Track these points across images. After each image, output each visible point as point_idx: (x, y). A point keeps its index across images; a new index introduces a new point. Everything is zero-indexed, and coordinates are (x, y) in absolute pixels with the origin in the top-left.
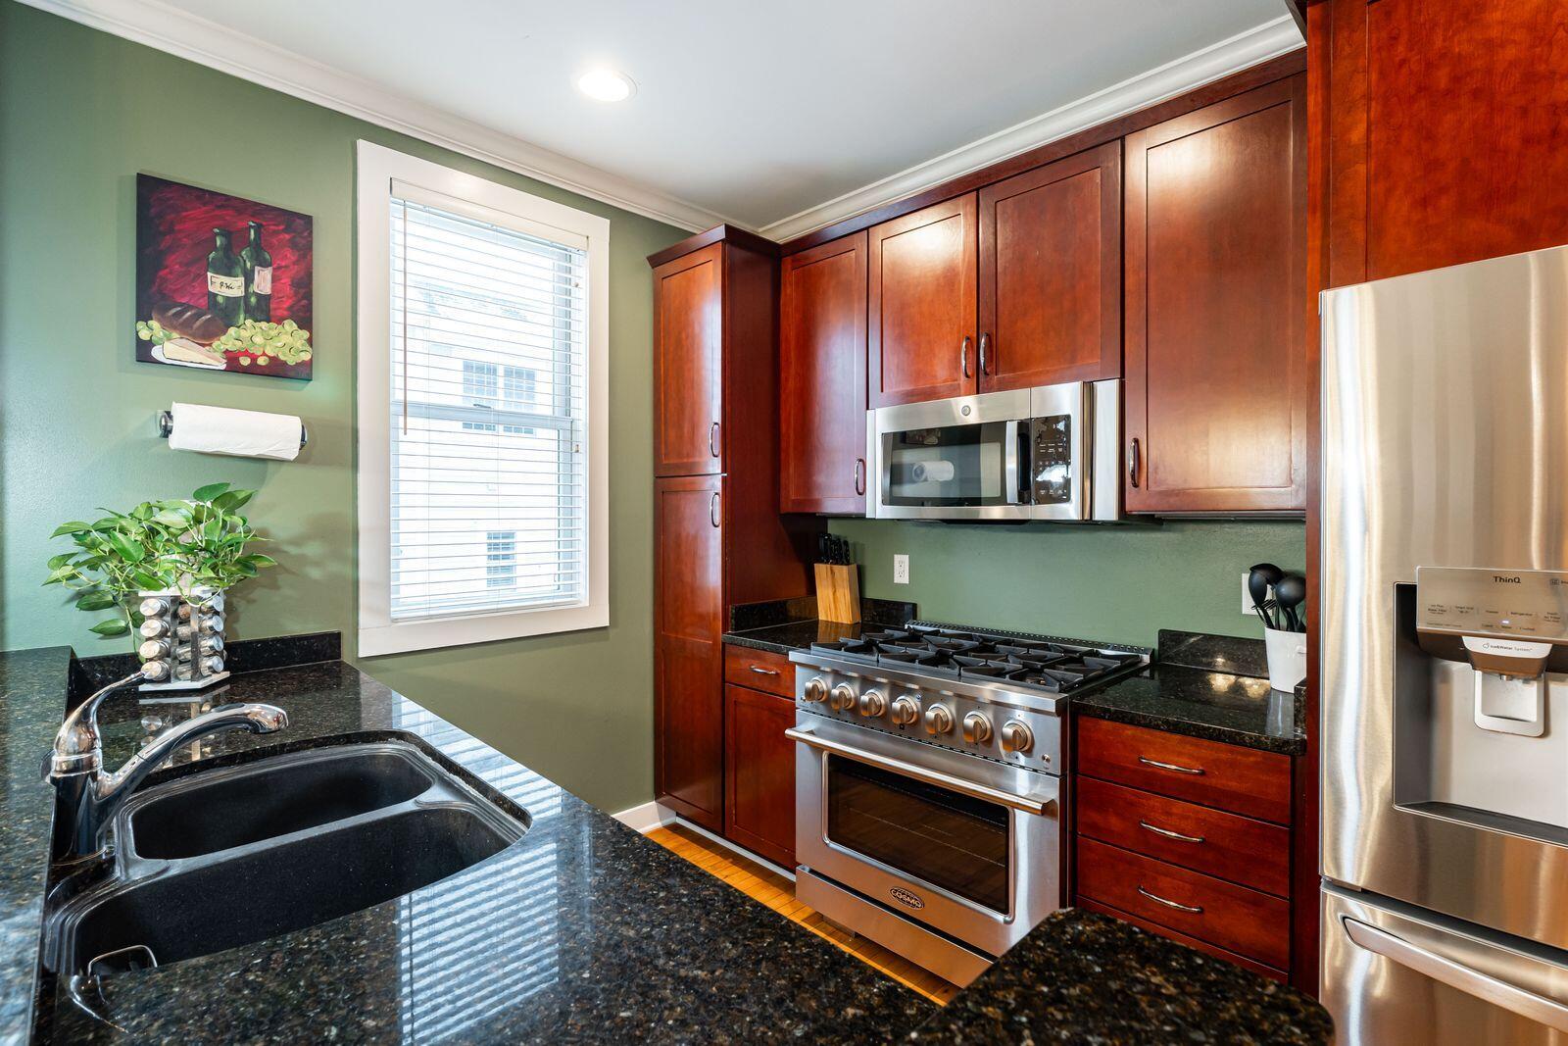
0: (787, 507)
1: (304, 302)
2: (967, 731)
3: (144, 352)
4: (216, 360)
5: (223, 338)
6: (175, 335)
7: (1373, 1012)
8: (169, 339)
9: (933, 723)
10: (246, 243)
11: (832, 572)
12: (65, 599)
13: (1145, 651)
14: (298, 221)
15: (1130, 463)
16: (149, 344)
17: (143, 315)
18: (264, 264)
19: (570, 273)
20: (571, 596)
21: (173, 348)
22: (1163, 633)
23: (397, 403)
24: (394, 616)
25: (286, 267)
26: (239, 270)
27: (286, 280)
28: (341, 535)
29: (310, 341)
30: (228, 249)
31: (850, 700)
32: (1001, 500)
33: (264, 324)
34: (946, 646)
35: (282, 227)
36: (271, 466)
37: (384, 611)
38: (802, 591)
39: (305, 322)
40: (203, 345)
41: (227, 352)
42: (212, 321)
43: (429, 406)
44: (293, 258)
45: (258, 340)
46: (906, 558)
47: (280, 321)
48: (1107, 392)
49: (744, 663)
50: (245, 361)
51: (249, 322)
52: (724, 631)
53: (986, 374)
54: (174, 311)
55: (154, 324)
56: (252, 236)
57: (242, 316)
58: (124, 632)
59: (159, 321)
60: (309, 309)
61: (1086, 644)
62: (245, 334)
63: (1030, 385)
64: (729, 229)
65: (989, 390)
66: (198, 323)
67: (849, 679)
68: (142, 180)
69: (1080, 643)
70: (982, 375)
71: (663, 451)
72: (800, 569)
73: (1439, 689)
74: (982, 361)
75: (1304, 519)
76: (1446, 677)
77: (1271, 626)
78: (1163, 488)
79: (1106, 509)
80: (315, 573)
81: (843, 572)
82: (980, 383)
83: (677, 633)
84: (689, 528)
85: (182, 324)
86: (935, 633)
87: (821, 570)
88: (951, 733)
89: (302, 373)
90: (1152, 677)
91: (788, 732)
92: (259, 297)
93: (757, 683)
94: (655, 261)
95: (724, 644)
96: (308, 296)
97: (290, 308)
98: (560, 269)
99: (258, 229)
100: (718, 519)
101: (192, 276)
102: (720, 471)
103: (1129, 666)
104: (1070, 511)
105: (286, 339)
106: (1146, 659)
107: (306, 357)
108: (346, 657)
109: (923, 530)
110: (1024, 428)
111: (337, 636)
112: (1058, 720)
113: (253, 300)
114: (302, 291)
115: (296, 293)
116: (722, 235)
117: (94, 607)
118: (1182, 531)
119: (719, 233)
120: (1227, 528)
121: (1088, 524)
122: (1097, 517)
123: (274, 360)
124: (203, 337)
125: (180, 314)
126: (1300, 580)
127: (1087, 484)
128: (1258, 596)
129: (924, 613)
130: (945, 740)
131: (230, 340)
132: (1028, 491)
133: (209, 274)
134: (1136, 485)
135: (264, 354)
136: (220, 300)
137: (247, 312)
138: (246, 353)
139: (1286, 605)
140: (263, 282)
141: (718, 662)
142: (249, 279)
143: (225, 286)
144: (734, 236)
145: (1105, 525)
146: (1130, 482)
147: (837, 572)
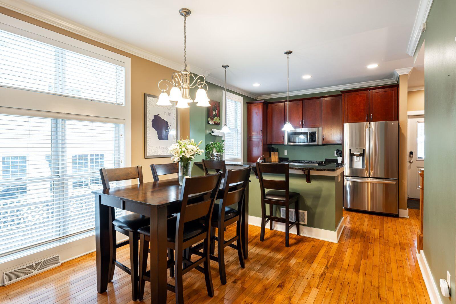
0: (268, 143)
3: (208, 122)
4: (213, 123)
7: (350, 186)
15: (323, 138)
22: (325, 159)
25: (218, 109)
27: (218, 111)
30: (214, 108)
32: (307, 142)
38: (268, 157)
46: (287, 151)
47: (218, 117)
48: (320, 128)
51: (215, 117)
54: (211, 117)
64: (264, 101)
65: (305, 128)
69: (315, 161)
70: (303, 125)
71: (249, 134)
72: (268, 153)
73: (353, 158)
74: (303, 123)
75: (342, 144)
76: (353, 157)
77: (338, 157)
78: (327, 141)
79: (320, 143)
81: (277, 153)
82: (303, 127)
85: (211, 119)
87: (272, 153)
89: (219, 124)
97: (218, 115)
98: (236, 105)
99: (216, 105)
100: (262, 145)
101: (212, 112)
102: (262, 137)
104: (316, 143)
105: (218, 119)
106: (324, 162)
107: (219, 122)
109: (290, 147)
110: (310, 133)
115: (219, 113)
120: (333, 146)
121: (318, 145)
126: (341, 151)
127: (318, 140)
128: (337, 153)
129: (290, 158)
131: (214, 120)
132: (310, 141)
135: (216, 122)
136: (213, 115)
139: (340, 154)
140: (216, 112)
145: (320, 145)
146: (323, 140)
147: (276, 154)
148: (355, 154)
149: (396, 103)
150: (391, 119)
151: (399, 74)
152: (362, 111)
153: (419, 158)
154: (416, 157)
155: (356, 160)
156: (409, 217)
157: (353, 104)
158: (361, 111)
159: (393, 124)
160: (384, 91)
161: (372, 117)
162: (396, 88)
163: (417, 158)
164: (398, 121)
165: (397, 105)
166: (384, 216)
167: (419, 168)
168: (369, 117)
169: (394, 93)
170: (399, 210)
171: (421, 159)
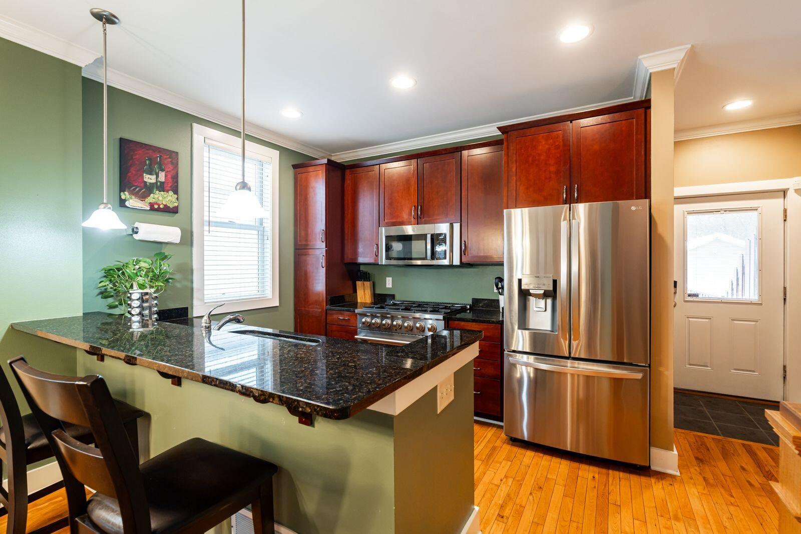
0: (347, 260)
1: (176, 184)
2: (417, 328)
3: (122, 203)
4: (146, 205)
5: (149, 198)
6: (133, 197)
8: (131, 199)
9: (406, 327)
10: (156, 163)
11: (364, 284)
12: (96, 295)
13: (468, 305)
14: (174, 154)
15: (463, 248)
16: (125, 201)
17: (122, 189)
18: (162, 170)
19: (262, 171)
20: (263, 295)
21: (133, 202)
22: (473, 299)
23: (206, 221)
24: (205, 301)
25: (170, 171)
26: (154, 173)
27: (169, 176)
28: (187, 271)
29: (177, 199)
30: (150, 165)
31: (378, 324)
32: (425, 258)
33: (162, 193)
34: (407, 306)
35: (168, 157)
36: (164, 245)
37: (202, 299)
38: (351, 292)
39: (176, 192)
40: (143, 201)
41: (150, 203)
42: (145, 191)
43: (217, 222)
44: (172, 168)
45: (160, 198)
46: (391, 278)
47: (167, 191)
48: (457, 226)
49: (335, 316)
50: (156, 207)
51: (157, 192)
52: (326, 305)
53: (420, 218)
54: (133, 188)
55: (126, 193)
56: (158, 160)
57: (155, 190)
58: (116, 307)
59: (128, 192)
60: (177, 187)
61: (451, 304)
62: (156, 196)
63: (434, 223)
64: (329, 160)
65: (421, 224)
66: (141, 192)
67: (377, 317)
68: (121, 140)
69: (449, 304)
70: (419, 218)
71: (299, 239)
72: (351, 283)
74: (419, 213)
77: (500, 295)
78: (472, 255)
79: (456, 262)
80: (178, 285)
81: (368, 284)
82: (419, 220)
83: (305, 307)
84: (310, 268)
85: (135, 193)
86: (403, 303)
87: (359, 283)
88: (412, 330)
89: (175, 211)
90: (470, 312)
91: (356, 337)
92: (161, 182)
93: (340, 323)
94: (295, 167)
95: (326, 310)
96: (177, 182)
97: (170, 187)
98: (259, 169)
99: (160, 157)
100: (324, 265)
101: (138, 175)
102: (325, 247)
103: (463, 309)
104: (446, 262)
105: (169, 198)
106: (468, 307)
107: (176, 204)
108: (189, 316)
109: (397, 269)
110: (432, 236)
111: (187, 309)
112: (444, 322)
113: (159, 184)
114: (175, 180)
115: (173, 181)
116: (326, 162)
117: (106, 297)
118: (478, 268)
119: (325, 161)
120: (491, 268)
121: (451, 266)
122: (454, 264)
123: (165, 206)
124: (142, 198)
125: (135, 189)
127: (451, 254)
128: (497, 285)
129: (398, 297)
130: (410, 332)
131: (151, 199)
132: (433, 255)
133: (144, 174)
134: (465, 255)
135: (162, 204)
136: (148, 184)
137: (157, 188)
138: (156, 204)
140: (162, 177)
141: (324, 317)
142: (157, 176)
143: (150, 179)
144: (330, 162)
145: (456, 266)
146: (463, 253)
147: (365, 284)
148: (531, 291)
149: (643, 152)
150: (629, 196)
151: (651, 71)
152: (552, 175)
153: (689, 295)
154: (684, 293)
155: (536, 309)
156: (678, 474)
157: (530, 159)
158: (550, 178)
159: (633, 208)
160: (609, 121)
161: (578, 194)
162: (642, 111)
163: (686, 295)
164: (648, 200)
165: (643, 158)
166: (608, 468)
167: (690, 319)
168: (570, 192)
169: (637, 124)
170: (651, 447)
171: (694, 298)
